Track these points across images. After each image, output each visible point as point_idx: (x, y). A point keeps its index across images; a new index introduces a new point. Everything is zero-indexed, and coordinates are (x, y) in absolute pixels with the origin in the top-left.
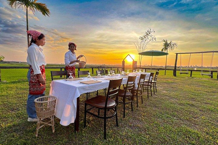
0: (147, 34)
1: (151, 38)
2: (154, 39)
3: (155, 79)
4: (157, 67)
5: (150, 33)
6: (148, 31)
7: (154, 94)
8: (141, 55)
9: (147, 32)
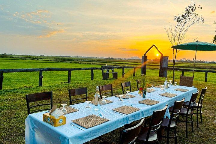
0: (188, 12)
1: (195, 18)
2: (200, 21)
3: (200, 101)
4: (204, 62)
5: (193, 11)
6: (190, 7)
7: (198, 126)
8: (175, 49)
9: (188, 8)
